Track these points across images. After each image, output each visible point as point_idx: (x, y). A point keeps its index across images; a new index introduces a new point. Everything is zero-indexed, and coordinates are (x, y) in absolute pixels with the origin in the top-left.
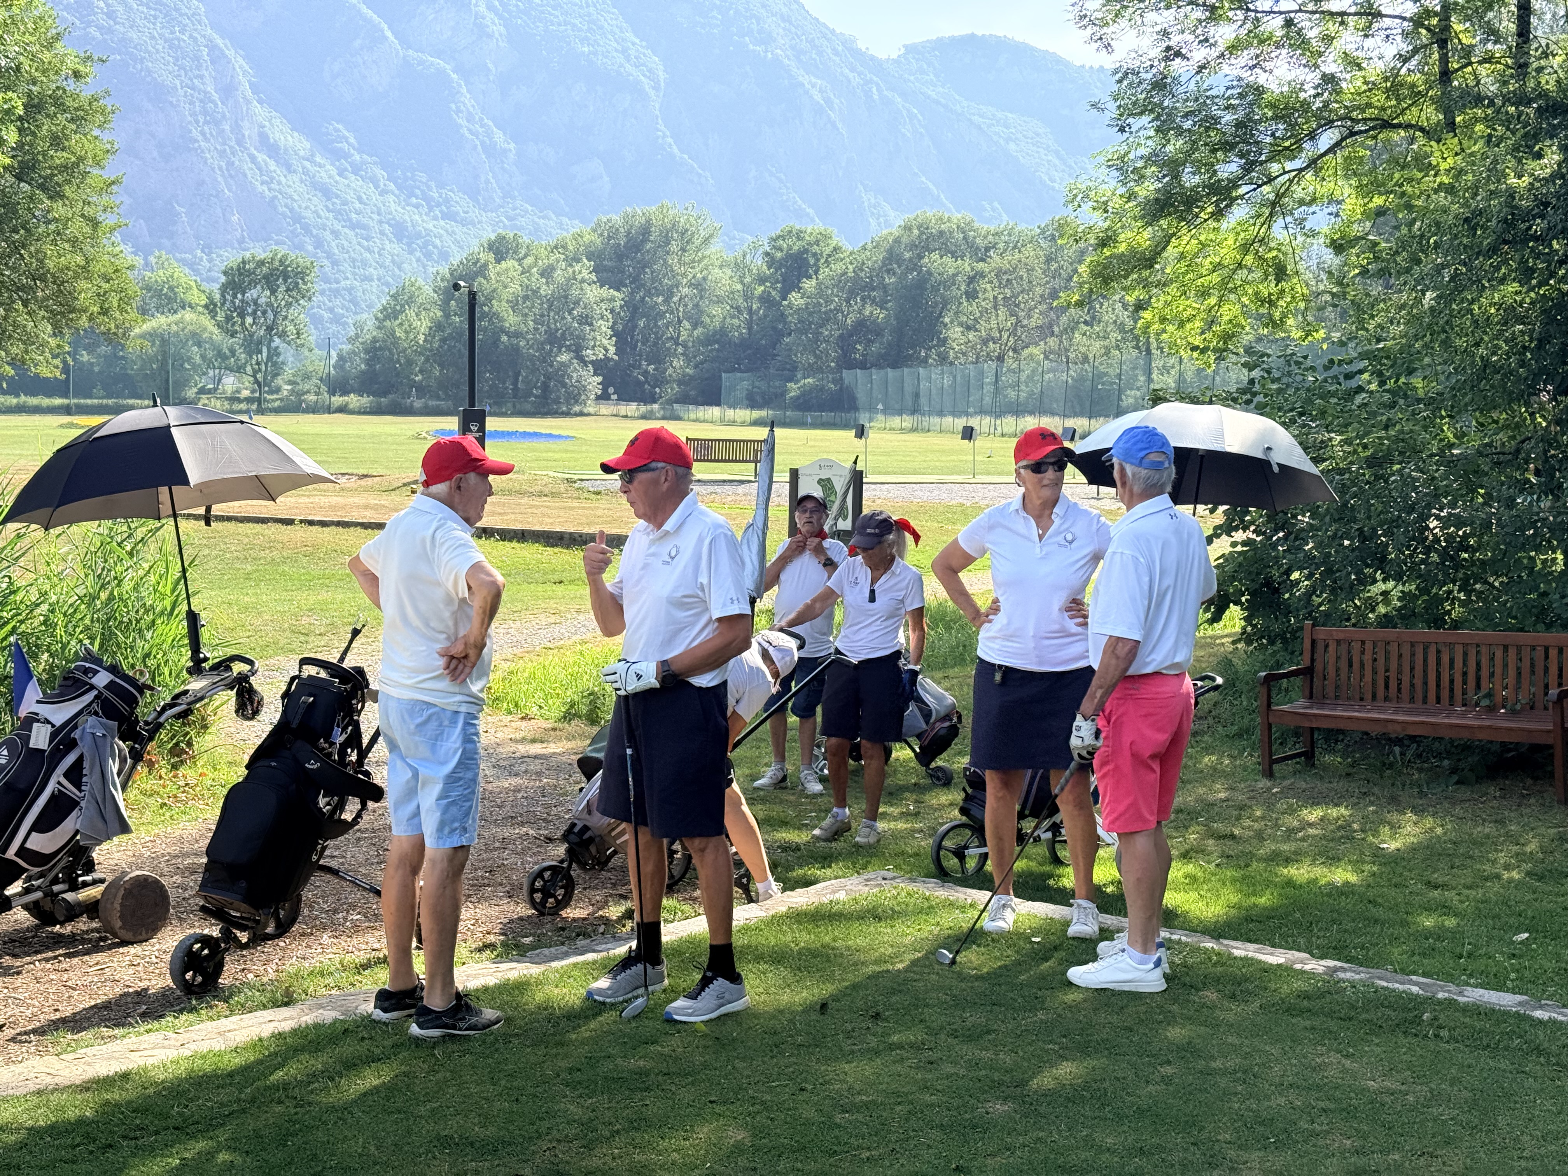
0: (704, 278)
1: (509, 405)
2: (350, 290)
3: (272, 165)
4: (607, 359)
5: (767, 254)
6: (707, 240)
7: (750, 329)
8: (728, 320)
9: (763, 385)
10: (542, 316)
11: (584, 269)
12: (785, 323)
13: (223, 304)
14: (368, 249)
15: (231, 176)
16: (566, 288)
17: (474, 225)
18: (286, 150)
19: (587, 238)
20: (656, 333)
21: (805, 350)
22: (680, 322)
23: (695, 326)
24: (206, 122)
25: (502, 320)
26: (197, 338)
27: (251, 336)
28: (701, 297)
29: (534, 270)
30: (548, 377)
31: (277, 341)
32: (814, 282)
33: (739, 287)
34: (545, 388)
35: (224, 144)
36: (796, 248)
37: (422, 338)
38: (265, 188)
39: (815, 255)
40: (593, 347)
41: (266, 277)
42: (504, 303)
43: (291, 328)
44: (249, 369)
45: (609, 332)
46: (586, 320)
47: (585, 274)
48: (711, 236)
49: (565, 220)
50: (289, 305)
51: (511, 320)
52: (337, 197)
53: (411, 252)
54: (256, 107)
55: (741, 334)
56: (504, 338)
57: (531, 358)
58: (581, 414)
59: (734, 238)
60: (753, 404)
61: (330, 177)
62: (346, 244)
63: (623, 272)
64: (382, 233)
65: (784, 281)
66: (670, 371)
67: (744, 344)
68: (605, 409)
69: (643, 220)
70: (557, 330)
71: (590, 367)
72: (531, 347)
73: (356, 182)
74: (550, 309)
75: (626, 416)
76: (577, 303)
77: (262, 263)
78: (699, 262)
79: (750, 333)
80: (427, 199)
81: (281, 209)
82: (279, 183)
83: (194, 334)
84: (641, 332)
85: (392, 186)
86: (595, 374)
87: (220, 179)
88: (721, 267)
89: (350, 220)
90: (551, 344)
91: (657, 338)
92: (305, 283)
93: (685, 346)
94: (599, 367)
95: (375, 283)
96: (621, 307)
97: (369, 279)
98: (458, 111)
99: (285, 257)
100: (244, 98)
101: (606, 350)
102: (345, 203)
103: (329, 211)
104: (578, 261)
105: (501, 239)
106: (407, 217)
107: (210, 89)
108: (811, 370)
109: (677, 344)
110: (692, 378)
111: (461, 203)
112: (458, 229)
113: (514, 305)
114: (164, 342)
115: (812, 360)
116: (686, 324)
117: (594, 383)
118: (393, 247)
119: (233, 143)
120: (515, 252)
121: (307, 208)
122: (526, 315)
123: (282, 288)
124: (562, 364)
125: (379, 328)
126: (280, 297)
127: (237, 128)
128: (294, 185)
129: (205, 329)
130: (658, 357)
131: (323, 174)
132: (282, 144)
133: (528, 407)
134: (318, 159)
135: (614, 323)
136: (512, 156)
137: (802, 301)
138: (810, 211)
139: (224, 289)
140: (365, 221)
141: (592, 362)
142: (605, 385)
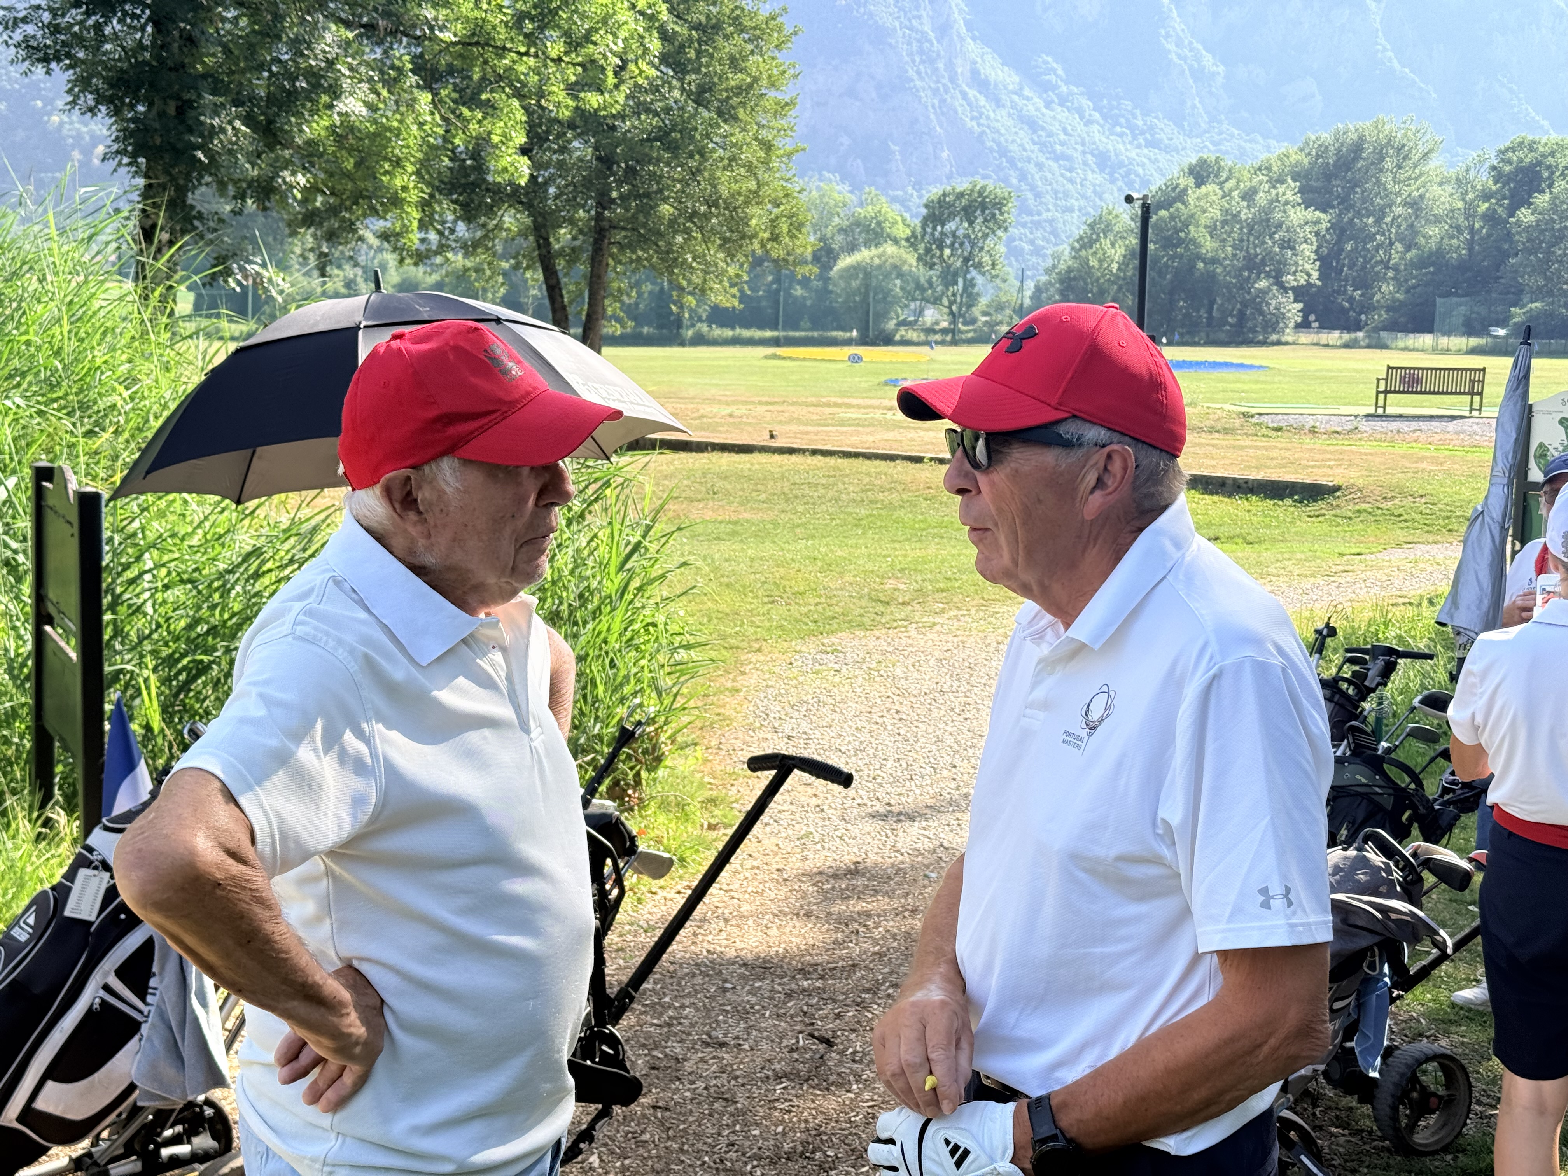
0: (1421, 197)
1: (1203, 334)
2: (1051, 221)
3: (982, 101)
4: (1309, 285)
5: (1494, 168)
6: (1426, 156)
7: (1471, 249)
8: (1446, 240)
9: (1483, 310)
10: (1241, 240)
11: (1289, 191)
12: (1511, 242)
13: (923, 237)
14: (1071, 181)
15: (943, 113)
16: (1268, 211)
17: (1178, 152)
18: (996, 85)
19: (1294, 158)
20: (1364, 257)
21: (1533, 271)
22: (1391, 244)
23: (1408, 248)
24: (922, 62)
25: (1199, 246)
26: (898, 271)
27: (949, 267)
28: (1417, 217)
29: (1235, 193)
30: (1245, 304)
31: (973, 273)
32: (1547, 197)
33: (1460, 205)
34: (1242, 316)
35: (938, 82)
36: (1528, 160)
37: (1115, 267)
38: (974, 123)
39: (1549, 167)
40: (1294, 273)
41: (965, 209)
42: (1202, 229)
43: (986, 259)
44: (945, 302)
45: (1313, 256)
46: (1288, 244)
47: (1289, 196)
48: (1431, 151)
49: (1273, 143)
50: (985, 236)
51: (1208, 245)
52: (1043, 129)
53: (1113, 181)
54: (970, 45)
55: (1460, 255)
56: (1201, 265)
57: (1228, 286)
58: (1279, 343)
59: (1457, 155)
60: (1470, 331)
61: (1037, 110)
62: (1049, 176)
63: (1331, 193)
64: (1085, 163)
65: (1512, 197)
66: (1377, 297)
67: (1463, 266)
68: (1304, 338)
69: (1355, 137)
70: (1256, 255)
71: (1290, 293)
72: (1229, 273)
73: (1062, 114)
74: (1250, 233)
75: (1327, 345)
76: (1279, 225)
77: (961, 195)
78: (1416, 179)
79: (1470, 255)
80: (1131, 127)
81: (989, 144)
82: (988, 118)
83: (895, 267)
84: (1347, 256)
85: (1097, 115)
86: (1296, 300)
87: (932, 116)
88: (1441, 184)
89: (1054, 152)
90: (1250, 271)
91: (1366, 262)
92: (1002, 214)
93: (1396, 269)
94: (1300, 293)
95: (1076, 214)
96: (1327, 229)
97: (1070, 210)
98: (1167, 36)
99: (984, 188)
100: (959, 36)
101: (1309, 275)
102: (1050, 135)
103: (1035, 143)
104: (1282, 181)
105: (1203, 163)
106: (1110, 147)
107: (927, 28)
108: (1538, 294)
109: (1387, 268)
110: (1402, 304)
111: (1166, 130)
112: (1162, 157)
113: (1212, 230)
114: (868, 275)
115: (1541, 282)
116: (1399, 246)
117: (1293, 310)
118: (1096, 178)
119: (946, 81)
120: (1216, 176)
121: (1013, 141)
122: (1224, 240)
123: (980, 220)
124: (1260, 290)
125: (1075, 258)
126: (977, 228)
127: (950, 66)
128: (1002, 119)
129: (905, 262)
130: (1365, 283)
131: (1030, 107)
132: (992, 79)
133: (1222, 336)
134: (1027, 92)
135: (1319, 247)
136: (1220, 80)
137: (1533, 218)
138: (1545, 123)
139: (925, 221)
140: (1069, 152)
141: (1293, 289)
142: (1306, 312)
